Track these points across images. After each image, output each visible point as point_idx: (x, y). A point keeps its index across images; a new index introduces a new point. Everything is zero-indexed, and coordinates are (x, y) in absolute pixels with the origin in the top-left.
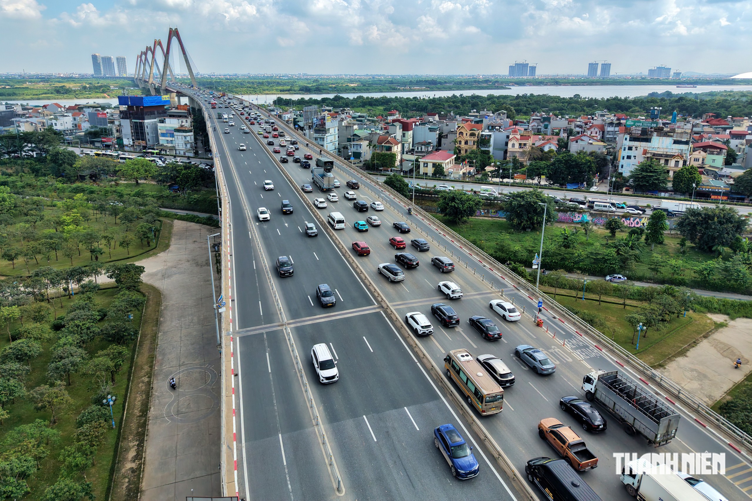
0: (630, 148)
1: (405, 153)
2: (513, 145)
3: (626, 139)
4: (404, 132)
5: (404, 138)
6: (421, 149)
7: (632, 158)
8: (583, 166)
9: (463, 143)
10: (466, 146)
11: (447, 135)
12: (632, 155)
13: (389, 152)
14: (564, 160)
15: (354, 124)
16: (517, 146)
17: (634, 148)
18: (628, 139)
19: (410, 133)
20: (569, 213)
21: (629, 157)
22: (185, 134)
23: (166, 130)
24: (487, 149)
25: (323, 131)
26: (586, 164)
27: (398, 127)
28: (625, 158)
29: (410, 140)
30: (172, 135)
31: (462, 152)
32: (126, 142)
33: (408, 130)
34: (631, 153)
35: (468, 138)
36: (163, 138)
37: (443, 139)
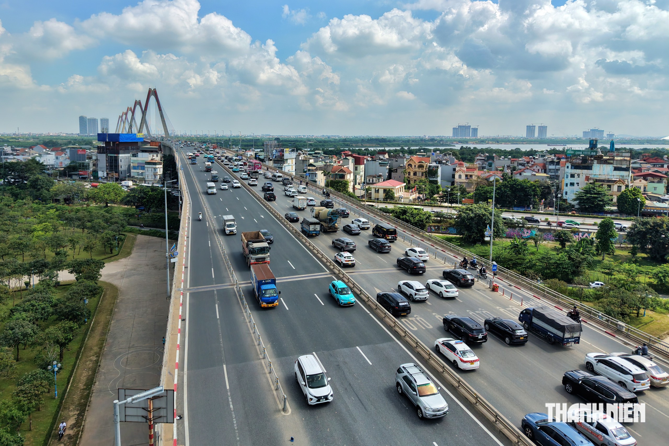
0: (572, 176)
1: (357, 184)
2: (460, 177)
3: (568, 167)
4: (357, 166)
5: (356, 171)
6: (373, 180)
7: (576, 185)
8: (528, 189)
9: (412, 174)
10: (415, 177)
11: (397, 169)
12: (575, 182)
13: (341, 180)
14: (510, 184)
15: (311, 159)
16: (463, 177)
17: (576, 176)
18: (570, 167)
19: (362, 167)
20: (517, 229)
21: (572, 184)
22: (154, 166)
23: (138, 163)
24: (435, 179)
25: (281, 161)
26: (530, 187)
27: (350, 161)
28: (569, 185)
29: (362, 173)
30: (143, 168)
31: (411, 182)
32: (100, 174)
33: (360, 164)
34: (574, 180)
35: (417, 170)
36: (135, 171)
37: (392, 173)
